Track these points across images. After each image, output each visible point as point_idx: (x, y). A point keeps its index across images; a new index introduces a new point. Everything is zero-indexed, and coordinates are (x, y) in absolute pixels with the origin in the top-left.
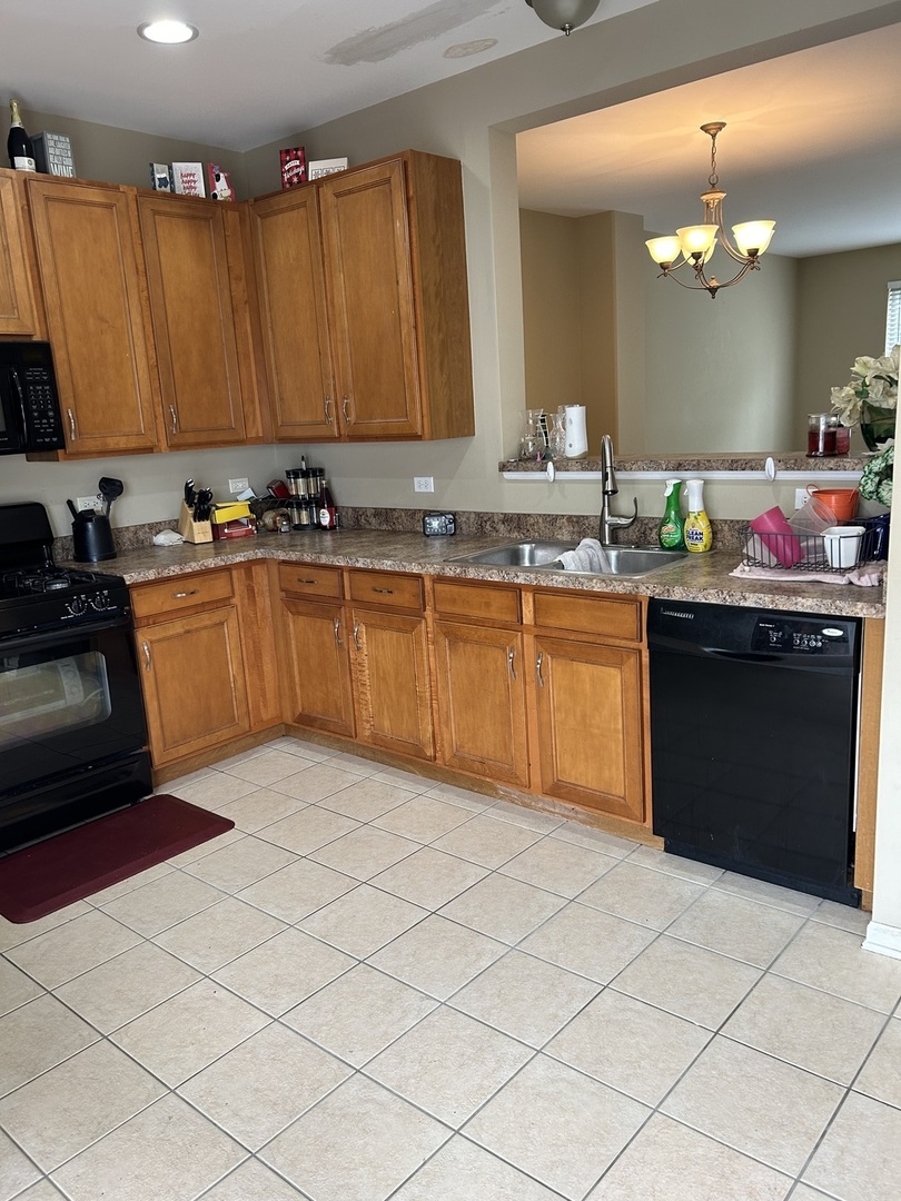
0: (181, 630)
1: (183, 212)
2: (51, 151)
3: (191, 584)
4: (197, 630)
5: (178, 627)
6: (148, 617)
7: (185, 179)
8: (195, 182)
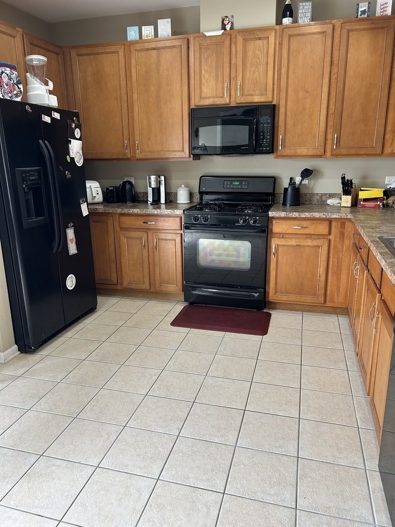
0: (295, 244)
1: (369, 26)
2: (300, 11)
3: (305, 224)
4: (304, 246)
5: (293, 242)
6: (280, 234)
7: (382, 7)
8: (387, 7)
